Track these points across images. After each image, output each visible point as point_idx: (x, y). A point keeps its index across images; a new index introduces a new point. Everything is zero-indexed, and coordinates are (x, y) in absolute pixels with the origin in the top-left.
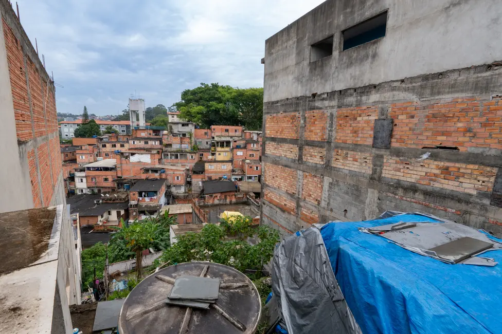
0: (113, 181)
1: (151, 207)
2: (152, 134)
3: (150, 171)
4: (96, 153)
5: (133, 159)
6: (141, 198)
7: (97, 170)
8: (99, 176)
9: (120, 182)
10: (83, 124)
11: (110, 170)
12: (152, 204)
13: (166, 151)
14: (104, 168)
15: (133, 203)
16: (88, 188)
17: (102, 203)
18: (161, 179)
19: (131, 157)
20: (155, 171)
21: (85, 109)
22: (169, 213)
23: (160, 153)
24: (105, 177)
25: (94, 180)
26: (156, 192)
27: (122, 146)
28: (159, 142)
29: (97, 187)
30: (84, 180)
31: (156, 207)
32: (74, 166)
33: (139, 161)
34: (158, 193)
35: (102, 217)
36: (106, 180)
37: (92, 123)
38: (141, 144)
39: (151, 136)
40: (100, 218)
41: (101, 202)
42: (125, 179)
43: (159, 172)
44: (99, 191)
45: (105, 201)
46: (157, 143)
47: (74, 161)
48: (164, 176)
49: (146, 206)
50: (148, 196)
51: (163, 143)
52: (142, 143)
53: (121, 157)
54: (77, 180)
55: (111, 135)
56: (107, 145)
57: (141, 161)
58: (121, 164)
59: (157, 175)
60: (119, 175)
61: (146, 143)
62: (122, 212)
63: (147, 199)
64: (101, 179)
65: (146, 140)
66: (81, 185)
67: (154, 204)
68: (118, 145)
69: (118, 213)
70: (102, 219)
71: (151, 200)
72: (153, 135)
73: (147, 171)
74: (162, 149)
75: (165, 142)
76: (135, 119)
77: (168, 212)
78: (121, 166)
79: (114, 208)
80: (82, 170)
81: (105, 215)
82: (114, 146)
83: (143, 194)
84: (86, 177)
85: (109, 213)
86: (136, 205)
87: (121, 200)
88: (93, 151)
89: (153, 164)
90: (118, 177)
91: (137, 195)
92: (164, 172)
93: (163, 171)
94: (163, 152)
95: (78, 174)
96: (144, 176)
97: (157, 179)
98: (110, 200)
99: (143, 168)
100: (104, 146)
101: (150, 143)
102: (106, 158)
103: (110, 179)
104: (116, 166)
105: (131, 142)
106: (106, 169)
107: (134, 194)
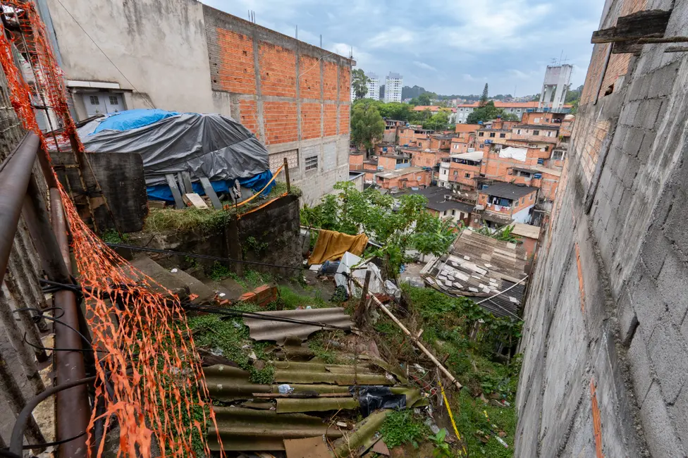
0: (474, 178)
1: (499, 218)
2: (550, 120)
3: (519, 173)
4: (471, 142)
5: (504, 153)
6: (490, 205)
7: (462, 163)
8: (462, 170)
9: (481, 182)
10: (480, 108)
11: (476, 165)
12: (502, 216)
13: (560, 148)
14: (469, 161)
15: (479, 207)
16: (449, 182)
17: (451, 200)
18: (531, 186)
19: (502, 150)
20: (526, 173)
21: (486, 87)
22: (512, 232)
23: (549, 150)
24: (467, 172)
25: (456, 173)
26: (511, 201)
27: (503, 136)
28: (555, 133)
29: (456, 183)
30: (447, 171)
31: (505, 220)
32: (445, 156)
33: (510, 156)
34: (514, 203)
35: (445, 214)
36: (468, 175)
37: (488, 106)
38: (526, 134)
39: (549, 124)
40: (441, 215)
41: (450, 198)
42: (487, 179)
43: (531, 176)
44: (458, 188)
45: (454, 199)
46: (553, 134)
47: (448, 150)
48: (537, 183)
49: (494, 217)
50: (499, 204)
51: (560, 135)
52: (531, 132)
53: (490, 150)
54: (441, 170)
55: (495, 120)
56: (485, 133)
57: (514, 157)
58: (488, 158)
59: (526, 180)
60: (483, 173)
61: (536, 133)
62: (466, 216)
63: (497, 208)
64: (463, 174)
65: (537, 129)
66: (443, 177)
67: (504, 217)
68: (498, 134)
69: (462, 215)
70: (444, 217)
71: (502, 210)
72: (551, 123)
73: (516, 171)
74: (555, 144)
75: (562, 133)
76: (547, 99)
77: (512, 229)
78: (488, 162)
79: (459, 209)
80: (448, 161)
81: (449, 213)
82: (493, 135)
83: (495, 199)
84: (449, 169)
85: (453, 213)
86: (481, 212)
87: (470, 201)
88: (469, 140)
89: (528, 165)
90: (481, 175)
91: (486, 199)
92: (539, 177)
93: (539, 175)
94: (554, 148)
95: (444, 165)
96: (508, 179)
97: (525, 186)
98: (460, 199)
99: (511, 168)
100: (482, 134)
101: (543, 133)
102: (479, 150)
103: (472, 176)
104: (481, 161)
105: (515, 131)
106: (471, 163)
107: (483, 197)
